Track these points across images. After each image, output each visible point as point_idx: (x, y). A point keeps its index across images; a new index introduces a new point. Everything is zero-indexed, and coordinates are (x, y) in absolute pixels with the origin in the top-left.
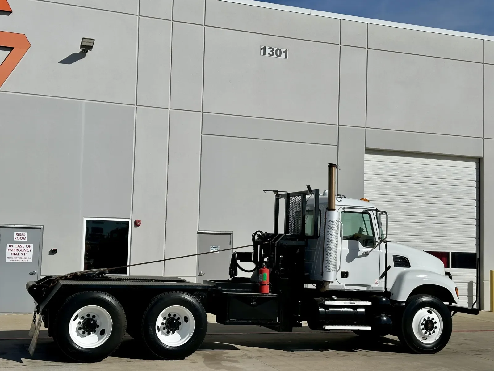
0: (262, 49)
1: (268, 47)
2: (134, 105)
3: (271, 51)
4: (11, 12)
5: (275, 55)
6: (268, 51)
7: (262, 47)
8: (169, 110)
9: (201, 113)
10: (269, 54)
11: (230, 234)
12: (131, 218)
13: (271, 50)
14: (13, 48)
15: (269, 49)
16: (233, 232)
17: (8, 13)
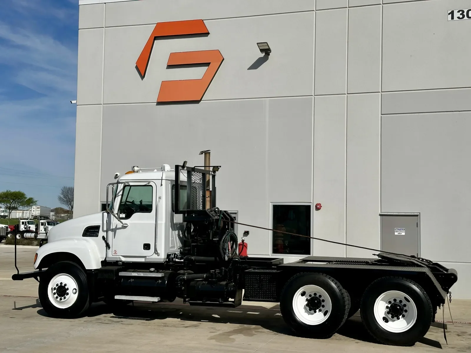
0: (449, 14)
1: (457, 11)
2: (312, 96)
3: (461, 14)
4: (208, 33)
5: (466, 18)
6: (457, 15)
7: (450, 12)
8: (347, 95)
9: (380, 94)
10: (459, 18)
11: (417, 216)
12: (312, 202)
13: (461, 12)
14: (210, 63)
15: (459, 12)
16: (420, 213)
17: (207, 34)
